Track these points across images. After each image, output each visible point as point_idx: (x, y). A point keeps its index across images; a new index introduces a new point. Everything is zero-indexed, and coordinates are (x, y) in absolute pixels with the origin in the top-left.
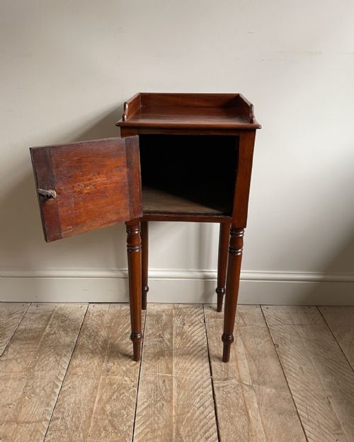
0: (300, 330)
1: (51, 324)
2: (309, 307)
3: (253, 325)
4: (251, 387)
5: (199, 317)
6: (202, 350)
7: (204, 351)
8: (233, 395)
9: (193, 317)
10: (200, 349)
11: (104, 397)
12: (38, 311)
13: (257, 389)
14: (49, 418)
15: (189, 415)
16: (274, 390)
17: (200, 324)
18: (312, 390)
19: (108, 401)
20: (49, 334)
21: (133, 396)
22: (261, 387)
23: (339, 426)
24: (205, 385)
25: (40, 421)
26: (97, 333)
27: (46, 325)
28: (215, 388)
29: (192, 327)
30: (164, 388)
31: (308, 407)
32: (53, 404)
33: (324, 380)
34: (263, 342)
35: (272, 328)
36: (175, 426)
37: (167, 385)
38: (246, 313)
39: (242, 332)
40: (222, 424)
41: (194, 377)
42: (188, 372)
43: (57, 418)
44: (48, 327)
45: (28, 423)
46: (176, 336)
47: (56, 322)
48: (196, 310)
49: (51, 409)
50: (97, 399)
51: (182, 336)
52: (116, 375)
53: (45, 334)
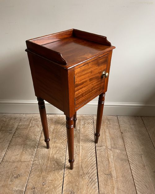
0: (133, 127)
2: (138, 116)
3: (113, 124)
4: (111, 150)
5: (91, 121)
7: (93, 135)
8: (103, 153)
9: (89, 121)
10: (91, 134)
11: (54, 152)
12: (26, 117)
13: (113, 150)
14: (33, 160)
15: (86, 160)
16: (119, 151)
17: (92, 124)
18: (135, 151)
20: (31, 127)
21: (65, 152)
22: (115, 150)
23: (144, 166)
24: (92, 148)
25: (30, 161)
27: (30, 123)
28: (97, 150)
29: (88, 125)
31: (133, 158)
32: (34, 154)
33: (140, 148)
34: (117, 131)
35: (121, 126)
36: (80, 164)
37: (78, 148)
38: (111, 119)
39: (108, 127)
40: (98, 164)
41: (88, 145)
42: (86, 143)
43: (36, 160)
44: (31, 124)
45: (25, 162)
46: (82, 129)
47: (34, 122)
48: (90, 118)
49: (33, 157)
50: (51, 153)
51: (84, 128)
52: (58, 144)
53: (29, 127)
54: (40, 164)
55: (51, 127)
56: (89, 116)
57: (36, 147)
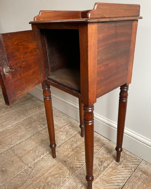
1: (65, 128)
5: (134, 166)
11: (52, 173)
14: (29, 166)
17: (130, 170)
19: (52, 176)
20: (61, 131)
25: (26, 164)
26: (77, 141)
27: (63, 127)
29: (123, 168)
32: (36, 161)
43: (31, 168)
44: (63, 128)
47: (67, 127)
49: (33, 162)
50: (50, 171)
51: (113, 170)
52: (66, 167)
53: (60, 130)
54: (29, 175)
55: (77, 142)
56: (134, 157)
57: (45, 154)
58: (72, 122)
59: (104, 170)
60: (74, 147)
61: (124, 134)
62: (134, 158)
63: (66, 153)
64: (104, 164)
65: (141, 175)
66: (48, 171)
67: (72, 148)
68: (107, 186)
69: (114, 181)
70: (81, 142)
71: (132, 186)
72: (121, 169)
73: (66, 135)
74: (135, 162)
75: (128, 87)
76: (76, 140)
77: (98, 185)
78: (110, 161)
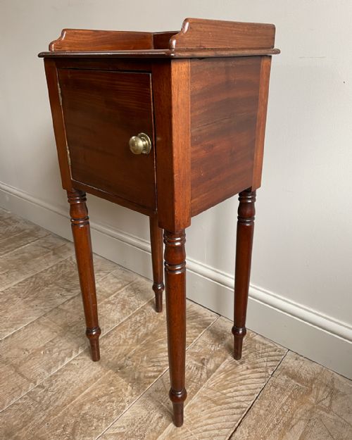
1: (118, 294)
3: (340, 416)
5: (271, 364)
6: (238, 408)
7: (239, 411)
9: (261, 360)
10: (236, 404)
11: (93, 394)
12: (119, 277)
14: (38, 383)
17: (263, 374)
19: (92, 400)
20: (109, 302)
25: (30, 380)
26: (146, 322)
27: (115, 293)
29: (249, 371)
30: (154, 425)
37: (160, 424)
39: (315, 416)
42: (196, 426)
43: (43, 387)
44: (115, 295)
45: (23, 376)
46: (221, 372)
47: (124, 293)
48: (273, 353)
49: (47, 375)
50: (87, 391)
51: (228, 376)
52: (123, 378)
53: (106, 300)
54: (40, 403)
55: (147, 324)
56: (272, 345)
57: (74, 354)
58: (135, 281)
59: (208, 377)
60: (140, 335)
61: (249, 297)
62: (271, 347)
63: (122, 349)
64: (208, 366)
65: (286, 381)
66: (82, 392)
67: (136, 337)
68: (215, 411)
69: (229, 400)
70: (157, 323)
71: (269, 407)
72: (243, 373)
73: (122, 309)
74: (274, 356)
75: (254, 194)
76: (145, 318)
77: (195, 410)
78: (220, 359)
